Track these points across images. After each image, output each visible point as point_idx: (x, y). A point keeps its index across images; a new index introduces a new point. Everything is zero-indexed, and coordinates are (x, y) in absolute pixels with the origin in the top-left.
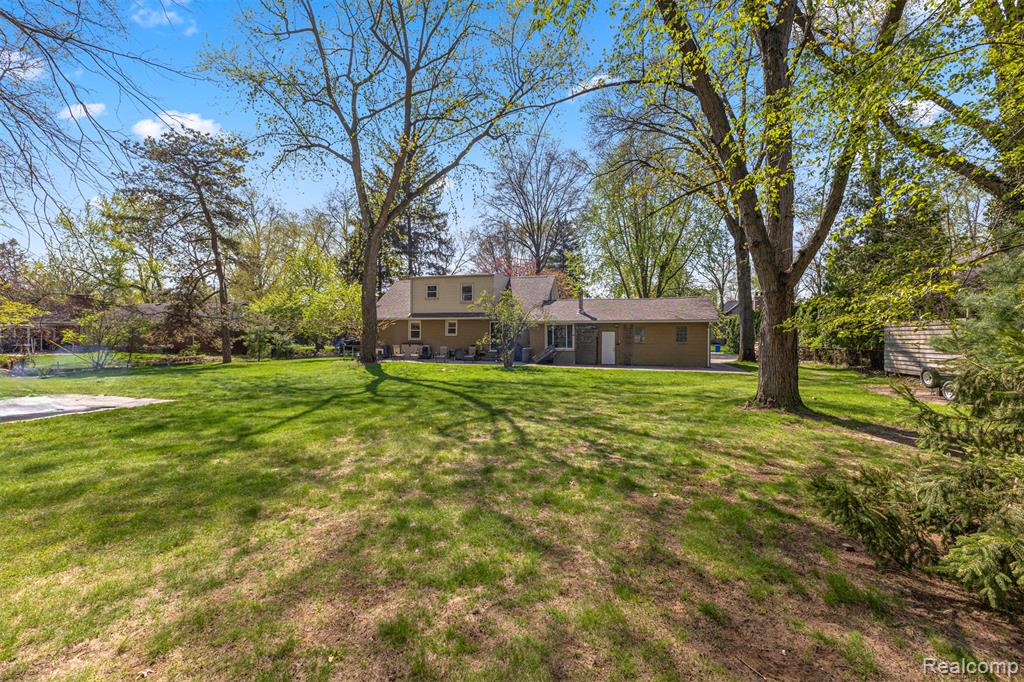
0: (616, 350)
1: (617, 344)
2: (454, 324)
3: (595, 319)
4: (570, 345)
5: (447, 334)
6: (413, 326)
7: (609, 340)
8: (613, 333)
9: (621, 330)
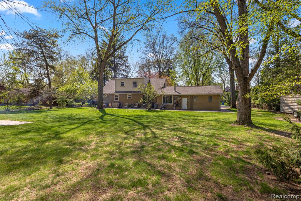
0: (187, 105)
1: (188, 102)
2: (130, 95)
3: (180, 93)
4: (171, 102)
5: (128, 99)
6: (116, 96)
7: (185, 101)
8: (187, 98)
9: (189, 97)
